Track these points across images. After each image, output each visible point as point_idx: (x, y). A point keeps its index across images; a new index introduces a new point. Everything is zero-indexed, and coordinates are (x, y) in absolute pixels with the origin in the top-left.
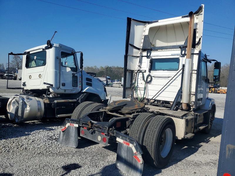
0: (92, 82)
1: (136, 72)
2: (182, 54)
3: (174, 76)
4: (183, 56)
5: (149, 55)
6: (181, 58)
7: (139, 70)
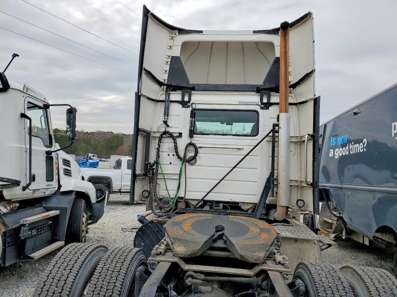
0: (70, 166)
1: (158, 135)
2: (262, 103)
3: (254, 148)
4: (266, 106)
5: (186, 99)
6: (261, 112)
7: (165, 133)
